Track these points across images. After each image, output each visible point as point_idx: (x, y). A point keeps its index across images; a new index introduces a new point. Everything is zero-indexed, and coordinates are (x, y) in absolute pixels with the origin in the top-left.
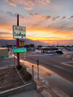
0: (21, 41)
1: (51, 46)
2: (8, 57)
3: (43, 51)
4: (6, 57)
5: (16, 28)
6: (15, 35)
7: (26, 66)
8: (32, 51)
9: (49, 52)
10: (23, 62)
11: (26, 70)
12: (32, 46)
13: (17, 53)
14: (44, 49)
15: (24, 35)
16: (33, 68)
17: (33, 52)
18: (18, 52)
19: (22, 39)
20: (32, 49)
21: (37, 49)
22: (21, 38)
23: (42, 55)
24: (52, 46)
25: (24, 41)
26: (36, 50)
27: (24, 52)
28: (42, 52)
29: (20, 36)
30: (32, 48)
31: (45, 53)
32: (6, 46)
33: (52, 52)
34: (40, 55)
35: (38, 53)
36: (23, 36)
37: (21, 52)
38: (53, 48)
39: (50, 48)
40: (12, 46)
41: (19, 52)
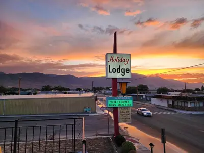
0: (121, 83)
1: (194, 89)
2: (96, 113)
3: (171, 103)
4: (92, 113)
5: (112, 59)
6: (109, 72)
7: (133, 137)
8: (143, 100)
9: (189, 106)
10: (125, 128)
11: (135, 149)
12: (143, 89)
13: (114, 108)
14: (173, 98)
15: (127, 71)
16: (152, 149)
17: (145, 103)
18: (114, 106)
19: (123, 79)
20: (144, 97)
21: (155, 97)
22: (121, 77)
23: (169, 113)
24: (197, 89)
25: (127, 82)
26: (153, 99)
27: (127, 105)
28: (169, 105)
29: (120, 72)
30: (144, 93)
31: (178, 109)
32: (91, 89)
33: (200, 107)
34: (165, 113)
35: (158, 108)
36: (124, 72)
37: (122, 106)
38: (200, 95)
39: (191, 95)
40: (102, 88)
41: (117, 106)
